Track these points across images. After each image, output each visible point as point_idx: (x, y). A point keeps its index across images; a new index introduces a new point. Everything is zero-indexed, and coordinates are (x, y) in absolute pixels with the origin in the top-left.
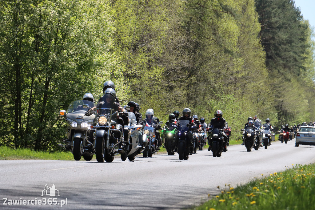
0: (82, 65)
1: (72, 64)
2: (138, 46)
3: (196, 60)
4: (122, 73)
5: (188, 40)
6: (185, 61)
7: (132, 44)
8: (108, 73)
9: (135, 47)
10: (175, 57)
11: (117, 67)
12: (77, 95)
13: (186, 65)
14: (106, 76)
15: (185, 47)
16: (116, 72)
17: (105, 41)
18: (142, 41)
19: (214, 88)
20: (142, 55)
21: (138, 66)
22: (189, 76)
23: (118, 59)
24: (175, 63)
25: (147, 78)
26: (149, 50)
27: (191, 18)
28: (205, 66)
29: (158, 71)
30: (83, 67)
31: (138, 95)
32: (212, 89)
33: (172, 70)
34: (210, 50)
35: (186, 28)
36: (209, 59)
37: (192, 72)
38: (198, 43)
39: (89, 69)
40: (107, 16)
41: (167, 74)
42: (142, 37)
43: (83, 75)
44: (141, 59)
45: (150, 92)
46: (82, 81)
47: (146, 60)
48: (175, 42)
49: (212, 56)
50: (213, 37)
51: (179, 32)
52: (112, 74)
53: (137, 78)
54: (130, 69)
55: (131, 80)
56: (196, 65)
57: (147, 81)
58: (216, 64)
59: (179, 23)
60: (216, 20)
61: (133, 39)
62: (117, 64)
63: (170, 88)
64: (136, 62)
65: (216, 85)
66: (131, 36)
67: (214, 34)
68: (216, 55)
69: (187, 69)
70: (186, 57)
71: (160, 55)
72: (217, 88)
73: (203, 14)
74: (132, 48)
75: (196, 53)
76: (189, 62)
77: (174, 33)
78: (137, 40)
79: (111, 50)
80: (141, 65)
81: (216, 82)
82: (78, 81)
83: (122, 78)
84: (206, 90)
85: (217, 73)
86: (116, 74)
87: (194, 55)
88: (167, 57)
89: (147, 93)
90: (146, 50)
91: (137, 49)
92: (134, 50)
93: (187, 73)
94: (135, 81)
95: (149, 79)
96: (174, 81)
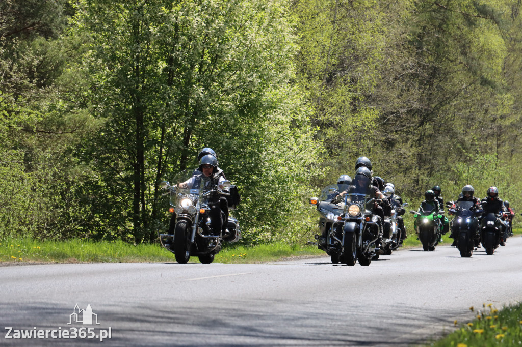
0: (244, 106)
1: (228, 105)
2: (335, 74)
3: (432, 97)
4: (308, 119)
5: (419, 64)
6: (415, 98)
7: (325, 70)
8: (287, 119)
9: (331, 77)
10: (397, 93)
11: (301, 109)
12: (236, 156)
13: (416, 105)
14: (282, 123)
15: (414, 76)
16: (299, 117)
17: (281, 67)
18: (342, 65)
19: (463, 143)
20: (342, 89)
21: (335, 107)
22: (422, 123)
23: (302, 97)
24: (397, 103)
25: (351, 128)
26: (354, 81)
27: (424, 28)
28: (448, 106)
29: (369, 115)
30: (246, 111)
31: (335, 155)
32: (459, 146)
33: (392, 113)
34: (456, 81)
35: (417, 44)
36: (455, 95)
37: (426, 117)
38: (435, 70)
39: (256, 113)
40: (285, 27)
41: (384, 121)
42: (342, 60)
43: (245, 123)
44: (341, 95)
45: (355, 149)
46: (243, 132)
47: (348, 97)
48: (397, 67)
49: (460, 90)
50: (461, 58)
51: (404, 52)
52: (292, 120)
53: (334, 127)
54: (323, 112)
55: (324, 131)
56: (433, 106)
57: (350, 132)
58: (466, 103)
59: (405, 35)
60: (466, 29)
61: (328, 63)
62: (300, 105)
63: (390, 144)
64: (332, 101)
65: (466, 139)
66: (325, 59)
67: (464, 54)
68: (466, 88)
69: (418, 112)
70: (416, 92)
71: (373, 89)
72: (468, 144)
73: (445, 20)
74: (325, 78)
75: (432, 85)
76: (420, 100)
77: (395, 52)
78: (334, 65)
79: (292, 82)
80: (340, 105)
81: (466, 134)
82: (237, 134)
83: (309, 126)
84: (449, 146)
85: (468, 118)
86: (298, 120)
87: (429, 89)
88: (384, 92)
89: (350, 152)
90: (349, 81)
91: (333, 79)
92: (330, 81)
93: (417, 119)
94: (331, 132)
95: (354, 128)
96: (396, 131)
